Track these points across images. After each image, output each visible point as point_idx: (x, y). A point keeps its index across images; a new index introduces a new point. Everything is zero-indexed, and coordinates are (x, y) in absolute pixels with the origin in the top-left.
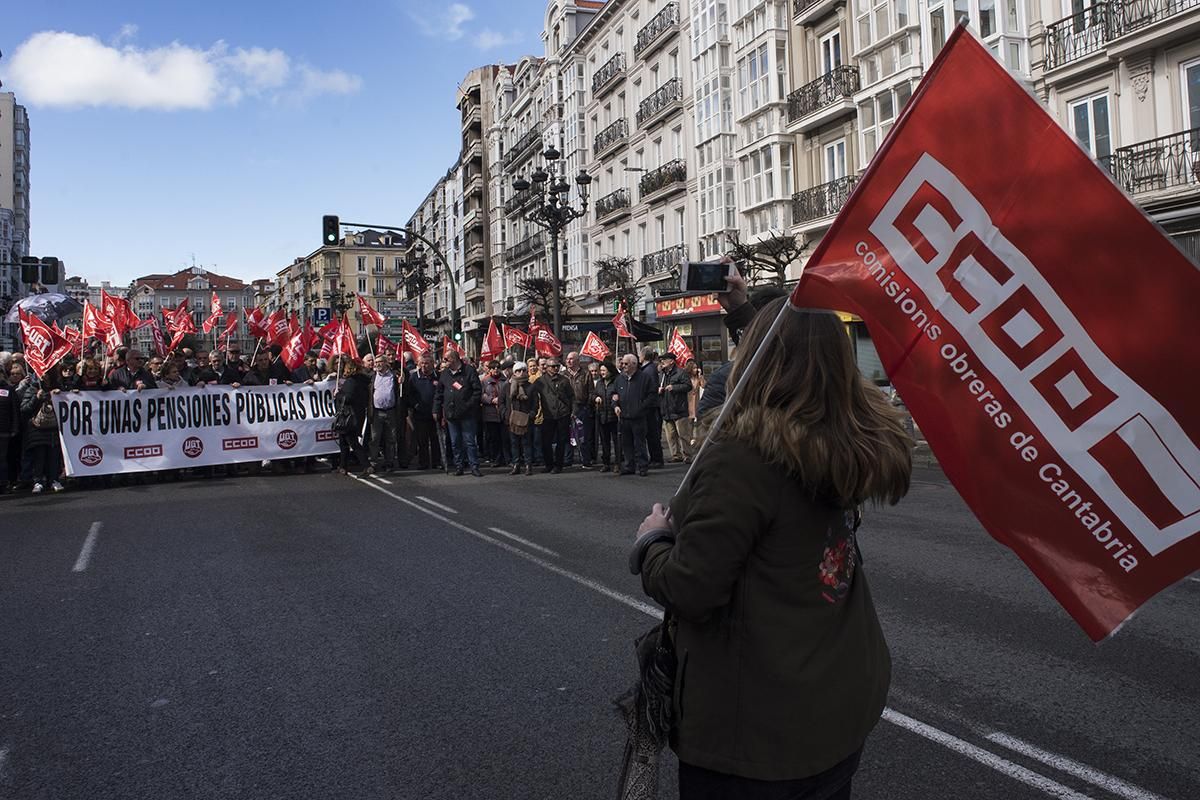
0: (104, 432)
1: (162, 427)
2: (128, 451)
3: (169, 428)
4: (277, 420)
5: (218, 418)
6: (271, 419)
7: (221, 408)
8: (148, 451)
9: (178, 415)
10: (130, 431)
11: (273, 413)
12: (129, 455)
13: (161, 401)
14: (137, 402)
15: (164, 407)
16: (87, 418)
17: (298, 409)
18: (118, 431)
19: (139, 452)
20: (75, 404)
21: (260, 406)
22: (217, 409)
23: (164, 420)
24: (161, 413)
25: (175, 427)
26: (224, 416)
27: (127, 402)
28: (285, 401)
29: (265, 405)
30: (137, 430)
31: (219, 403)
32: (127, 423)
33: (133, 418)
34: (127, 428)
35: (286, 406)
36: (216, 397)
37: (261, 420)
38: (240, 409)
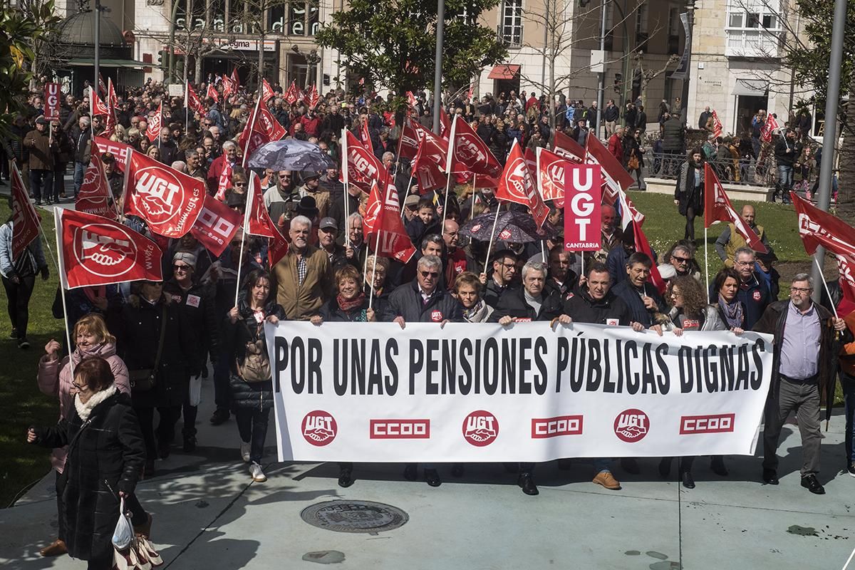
0: (340, 390)
1: (431, 389)
2: (376, 426)
3: (444, 392)
4: (620, 391)
5: (526, 381)
6: (609, 388)
7: (533, 364)
8: (407, 429)
9: (460, 371)
10: (380, 392)
11: (614, 378)
12: (376, 433)
13: (433, 344)
14: (392, 343)
15: (437, 355)
16: (315, 367)
17: (657, 371)
18: (362, 392)
19: (393, 429)
20: (298, 342)
21: (594, 364)
22: (525, 365)
23: (437, 377)
24: (432, 366)
25: (453, 391)
26: (536, 377)
27: (376, 343)
28: (636, 356)
29: (603, 364)
30: (392, 390)
31: (529, 354)
32: (376, 379)
33: (386, 371)
34: (375, 386)
35: (636, 365)
36: (526, 343)
37: (592, 387)
38: (561, 366)
